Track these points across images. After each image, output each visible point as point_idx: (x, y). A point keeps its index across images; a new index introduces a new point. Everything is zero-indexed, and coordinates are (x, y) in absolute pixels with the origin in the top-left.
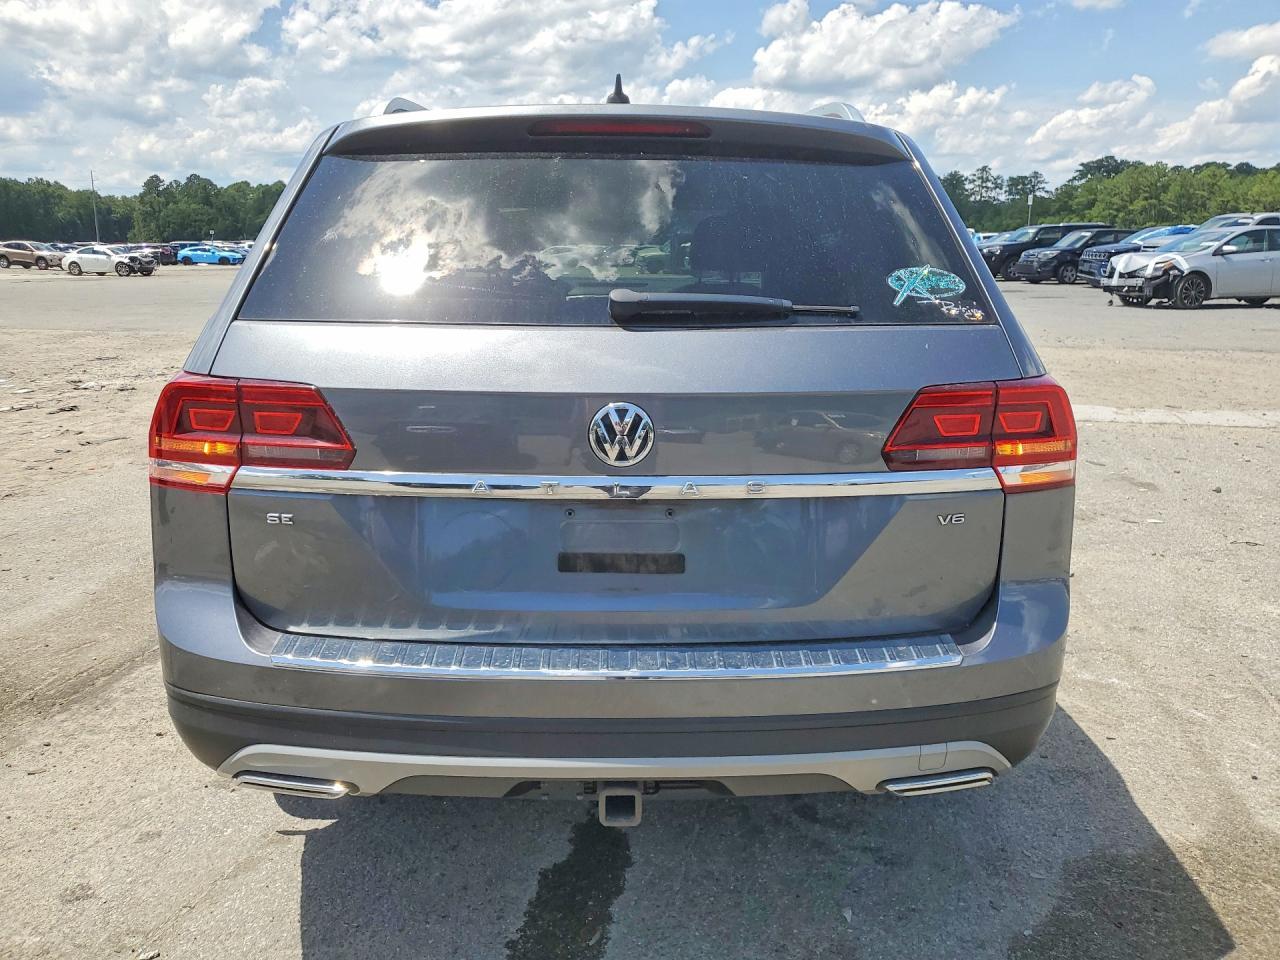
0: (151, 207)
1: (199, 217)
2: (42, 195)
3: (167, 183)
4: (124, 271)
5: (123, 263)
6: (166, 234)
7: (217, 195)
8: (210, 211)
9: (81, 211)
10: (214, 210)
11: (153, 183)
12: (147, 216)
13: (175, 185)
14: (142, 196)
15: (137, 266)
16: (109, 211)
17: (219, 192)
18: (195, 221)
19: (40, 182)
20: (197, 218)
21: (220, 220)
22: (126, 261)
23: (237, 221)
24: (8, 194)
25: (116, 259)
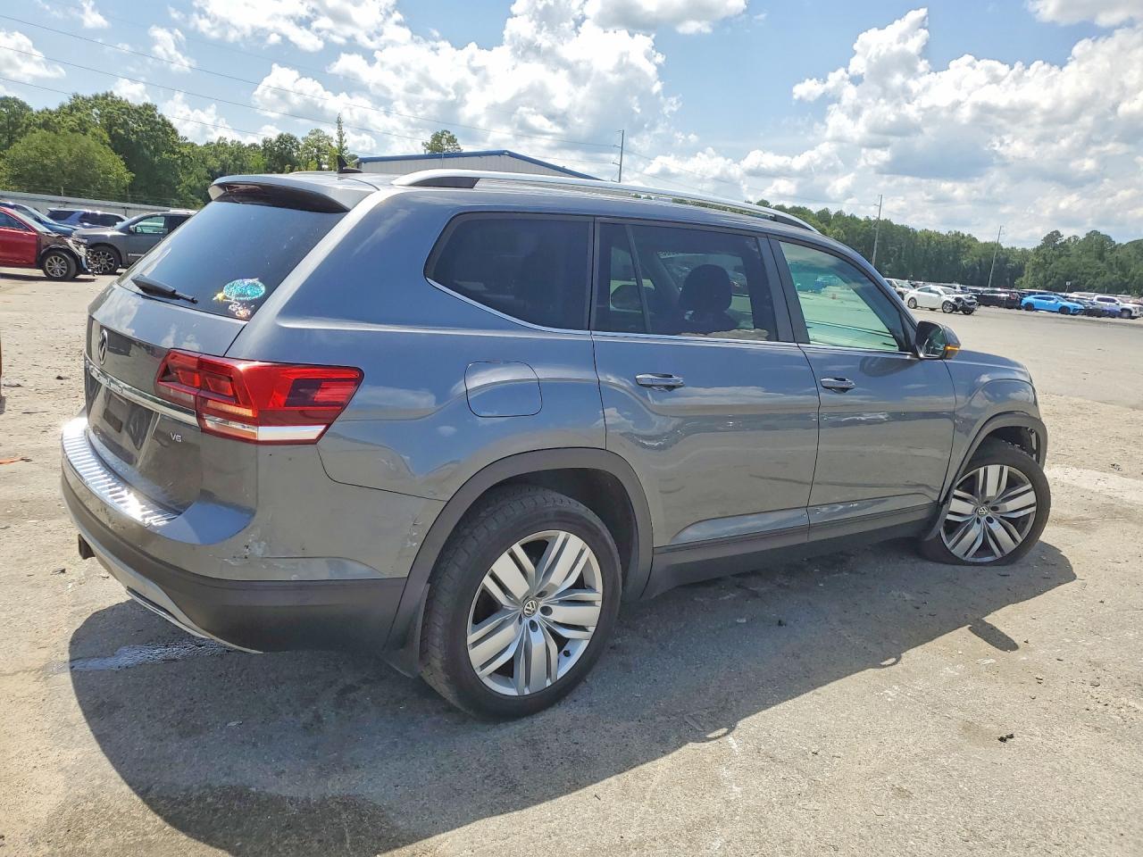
0: (1044, 258)
1: (1088, 270)
2: (955, 245)
3: (1065, 237)
4: (948, 309)
5: (949, 302)
6: (1050, 283)
7: (1112, 251)
8: (1101, 265)
9: (983, 260)
10: (1104, 265)
11: (1052, 237)
12: (1038, 267)
13: (1072, 240)
14: (1038, 249)
15: (960, 305)
16: (1007, 261)
17: (1115, 248)
18: (1082, 274)
19: (957, 234)
20: (1085, 271)
21: (1108, 273)
22: (952, 300)
23: (1125, 275)
24: (929, 244)
25: (945, 298)
